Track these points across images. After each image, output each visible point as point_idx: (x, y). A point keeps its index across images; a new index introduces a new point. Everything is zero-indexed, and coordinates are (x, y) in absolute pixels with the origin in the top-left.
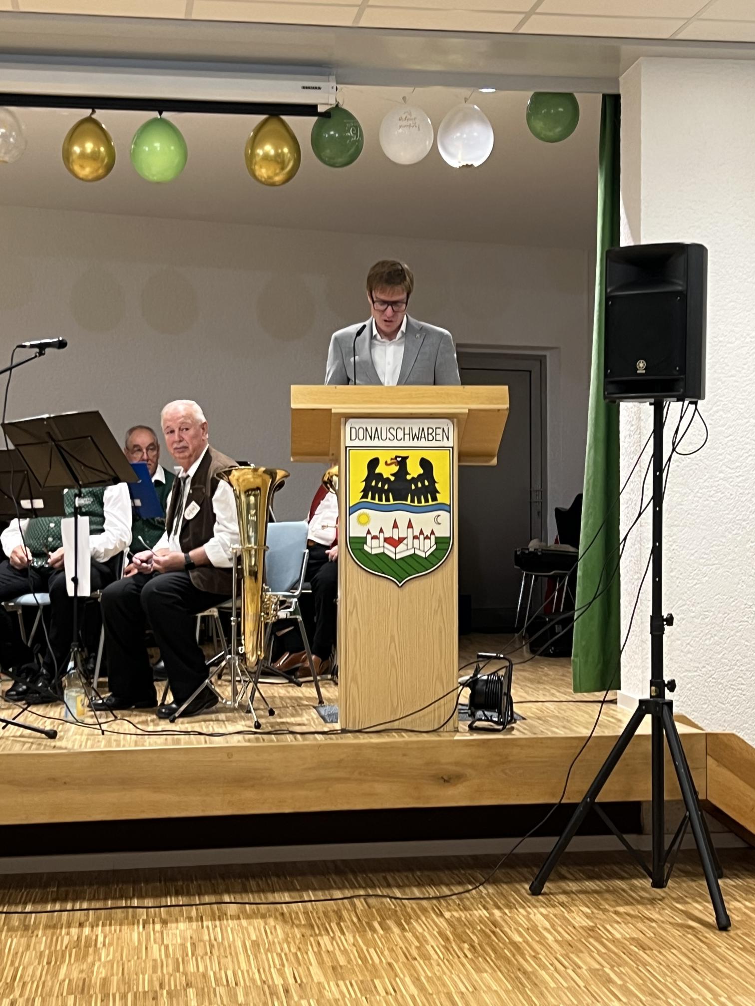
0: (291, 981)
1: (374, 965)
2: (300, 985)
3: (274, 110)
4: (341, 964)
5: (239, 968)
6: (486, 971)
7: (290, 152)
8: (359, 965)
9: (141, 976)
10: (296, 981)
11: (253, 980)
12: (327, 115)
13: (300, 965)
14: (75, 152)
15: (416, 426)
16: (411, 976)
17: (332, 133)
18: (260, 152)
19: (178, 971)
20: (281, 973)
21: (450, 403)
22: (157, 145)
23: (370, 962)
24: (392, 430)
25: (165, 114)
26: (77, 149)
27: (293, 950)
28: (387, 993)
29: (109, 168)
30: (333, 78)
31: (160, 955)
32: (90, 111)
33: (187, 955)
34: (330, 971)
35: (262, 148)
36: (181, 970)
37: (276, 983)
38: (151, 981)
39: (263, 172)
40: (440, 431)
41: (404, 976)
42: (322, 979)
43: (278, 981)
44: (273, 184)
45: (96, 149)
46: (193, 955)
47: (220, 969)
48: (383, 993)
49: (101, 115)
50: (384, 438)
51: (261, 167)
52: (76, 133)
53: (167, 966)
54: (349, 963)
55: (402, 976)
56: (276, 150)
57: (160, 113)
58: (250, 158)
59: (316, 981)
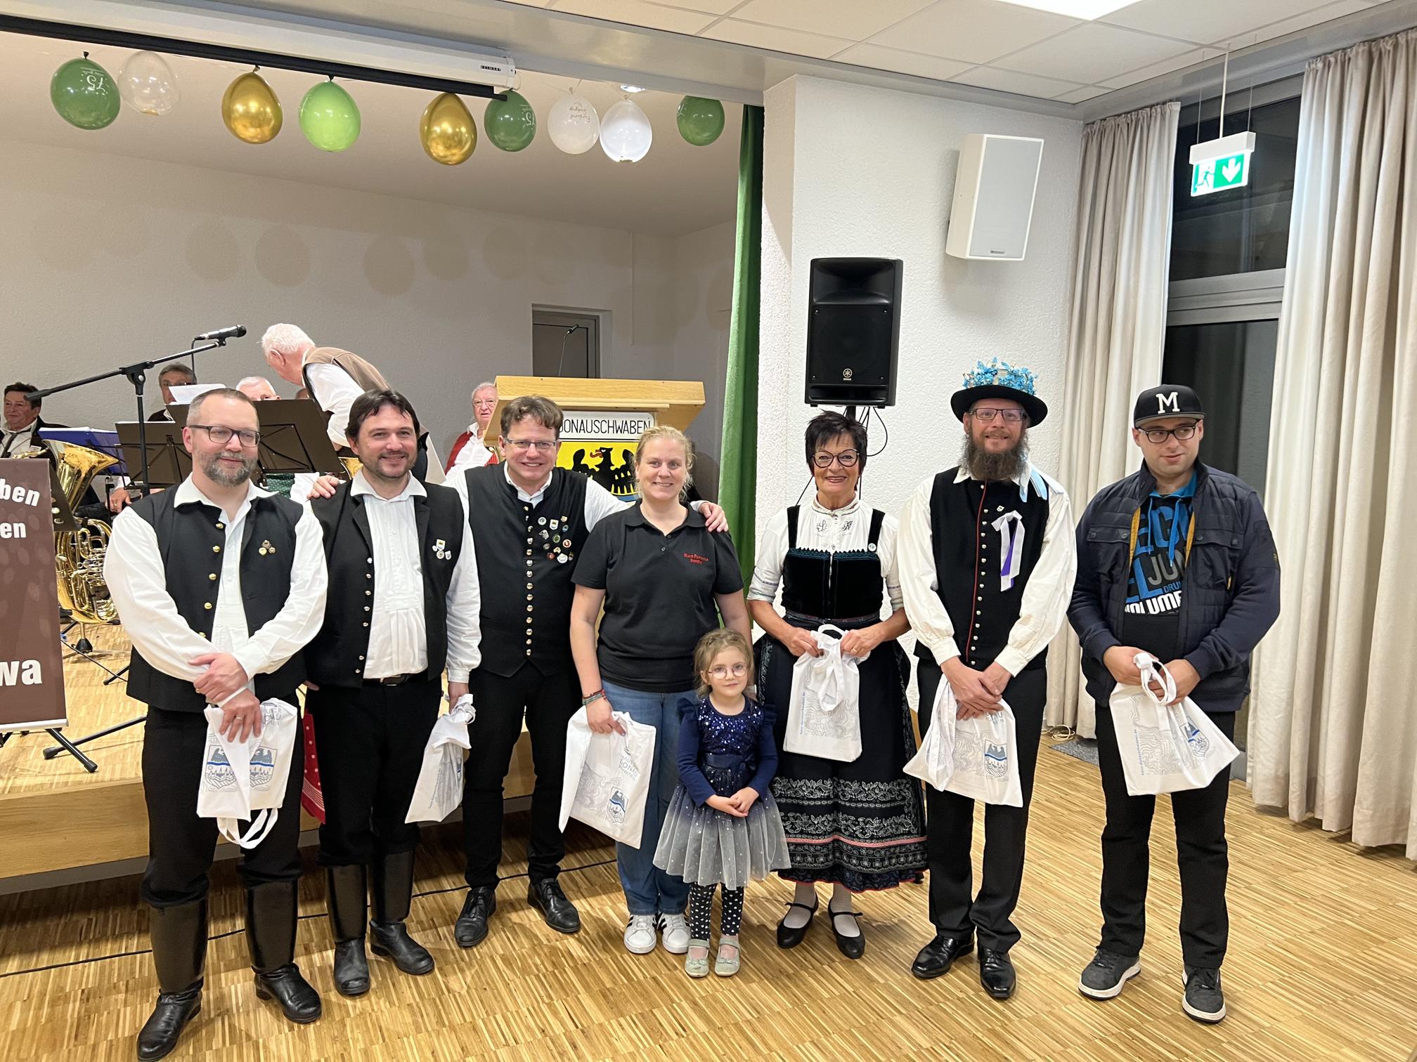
0: (571, 1027)
1: (639, 982)
2: (583, 1032)
3: (451, 87)
4: (608, 987)
5: (508, 1010)
6: (754, 981)
7: (468, 132)
8: (626, 985)
10: (577, 1027)
11: (528, 1028)
12: (503, 97)
13: (568, 996)
14: (237, 111)
15: (620, 419)
16: (686, 998)
17: (507, 116)
18: (437, 129)
19: (444, 1025)
20: (555, 1013)
21: (652, 397)
22: (329, 111)
23: (636, 979)
24: (596, 423)
25: (336, 80)
26: (239, 108)
27: (550, 969)
28: (677, 1034)
29: (276, 131)
30: (510, 60)
32: (254, 66)
33: (443, 993)
34: (601, 998)
35: (440, 125)
36: (447, 1023)
37: (558, 1033)
39: (439, 150)
40: (641, 424)
41: (681, 1001)
42: (602, 1020)
43: (559, 1030)
44: (446, 163)
45: (262, 109)
46: (449, 992)
47: (488, 1015)
48: (675, 1037)
49: (267, 73)
50: (589, 430)
51: (438, 144)
52: (238, 88)
53: (427, 1015)
54: (616, 985)
55: (678, 1001)
56: (454, 129)
57: (331, 78)
58: (426, 135)
59: (596, 1022)
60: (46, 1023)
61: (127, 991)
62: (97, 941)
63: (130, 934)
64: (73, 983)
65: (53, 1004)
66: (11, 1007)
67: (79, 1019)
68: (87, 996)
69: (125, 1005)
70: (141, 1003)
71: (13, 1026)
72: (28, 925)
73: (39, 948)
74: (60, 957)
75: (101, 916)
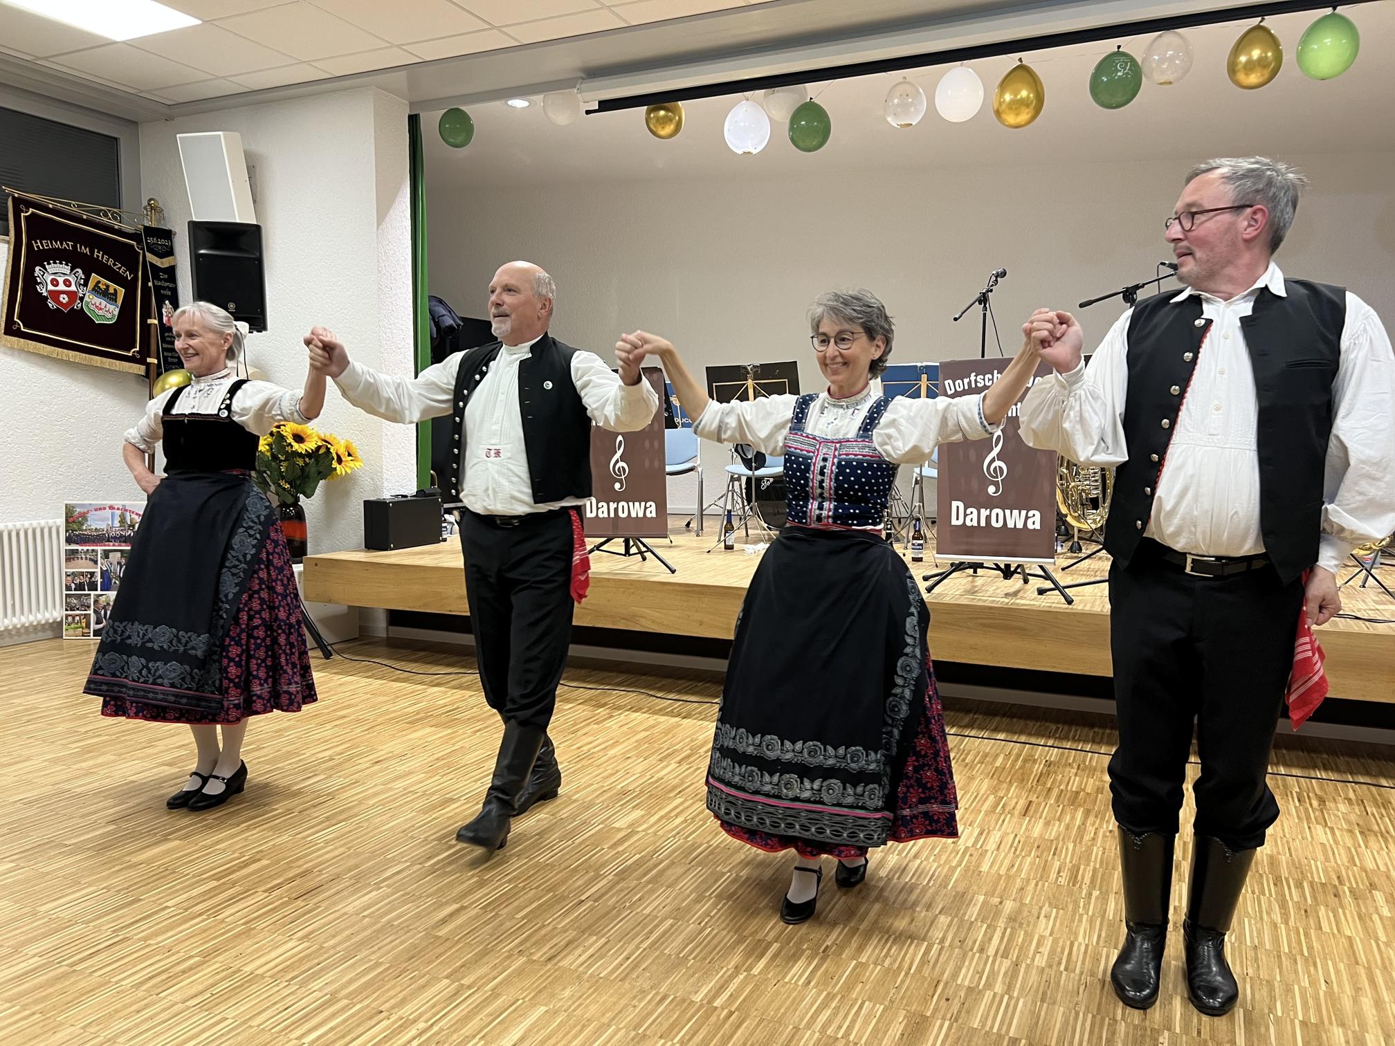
9: (1312, 862)
22: (1327, 41)
25: (1339, 9)
26: (1243, 59)
29: (1275, 72)
31: (1328, 841)
36: (1358, 864)
38: (1325, 871)
45: (1263, 55)
53: (1339, 855)
57: (1335, 9)
60: (1020, 768)
61: (1078, 768)
62: (1061, 739)
63: (1086, 741)
64: (1040, 755)
65: (1025, 761)
66: (997, 755)
67: (1041, 773)
68: (1049, 764)
69: (1076, 775)
70: (1088, 777)
71: (998, 764)
72: (1015, 720)
73: (1021, 733)
74: (1033, 740)
75: (1066, 728)
